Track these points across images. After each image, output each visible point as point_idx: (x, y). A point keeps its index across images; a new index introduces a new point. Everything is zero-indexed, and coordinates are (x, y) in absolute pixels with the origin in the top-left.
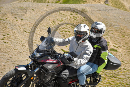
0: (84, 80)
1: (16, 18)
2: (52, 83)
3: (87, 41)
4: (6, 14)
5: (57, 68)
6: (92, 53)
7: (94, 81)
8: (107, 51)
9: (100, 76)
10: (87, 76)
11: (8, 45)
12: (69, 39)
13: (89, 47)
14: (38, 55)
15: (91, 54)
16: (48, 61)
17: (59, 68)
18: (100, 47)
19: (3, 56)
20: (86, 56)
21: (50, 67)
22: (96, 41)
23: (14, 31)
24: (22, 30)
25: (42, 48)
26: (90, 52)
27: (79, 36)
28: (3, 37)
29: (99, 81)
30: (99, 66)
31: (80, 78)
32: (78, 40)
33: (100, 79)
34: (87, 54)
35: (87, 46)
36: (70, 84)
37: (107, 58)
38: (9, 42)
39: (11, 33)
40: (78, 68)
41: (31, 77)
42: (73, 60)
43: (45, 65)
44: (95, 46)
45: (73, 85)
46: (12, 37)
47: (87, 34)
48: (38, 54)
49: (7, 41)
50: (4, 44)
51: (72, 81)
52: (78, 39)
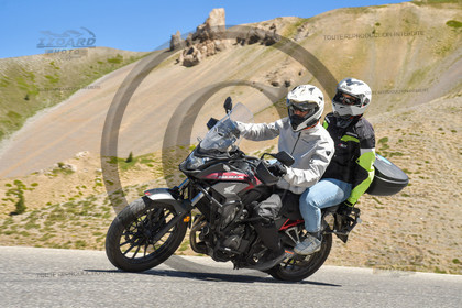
0: (317, 219)
1: (441, 129)
2: (237, 229)
3: (319, 125)
4: (420, 124)
5: (248, 193)
6: (332, 154)
7: (343, 223)
8: (373, 150)
9: (357, 211)
10: (325, 211)
11: (428, 182)
12: (277, 125)
13: (323, 140)
14: (200, 162)
15: (329, 158)
16: (223, 177)
17: (253, 194)
18: (357, 141)
19: (420, 205)
20: (317, 162)
21: (229, 190)
22: (347, 125)
23: (437, 155)
24: (454, 151)
25: (209, 144)
26: (328, 153)
27: (298, 113)
28: (417, 167)
29: (355, 222)
30: (353, 188)
31: (306, 216)
32: (295, 125)
33: (357, 216)
34: (319, 157)
35: (319, 138)
36: (283, 232)
37: (372, 168)
38: (431, 177)
39: (433, 159)
40: (299, 191)
41: (185, 217)
42: (285, 173)
43: (216, 187)
44: (346, 138)
45: (292, 233)
46: (435, 166)
47: (317, 108)
48: (199, 160)
49: (426, 176)
50: (421, 180)
51: (288, 223)
52: (296, 121)
